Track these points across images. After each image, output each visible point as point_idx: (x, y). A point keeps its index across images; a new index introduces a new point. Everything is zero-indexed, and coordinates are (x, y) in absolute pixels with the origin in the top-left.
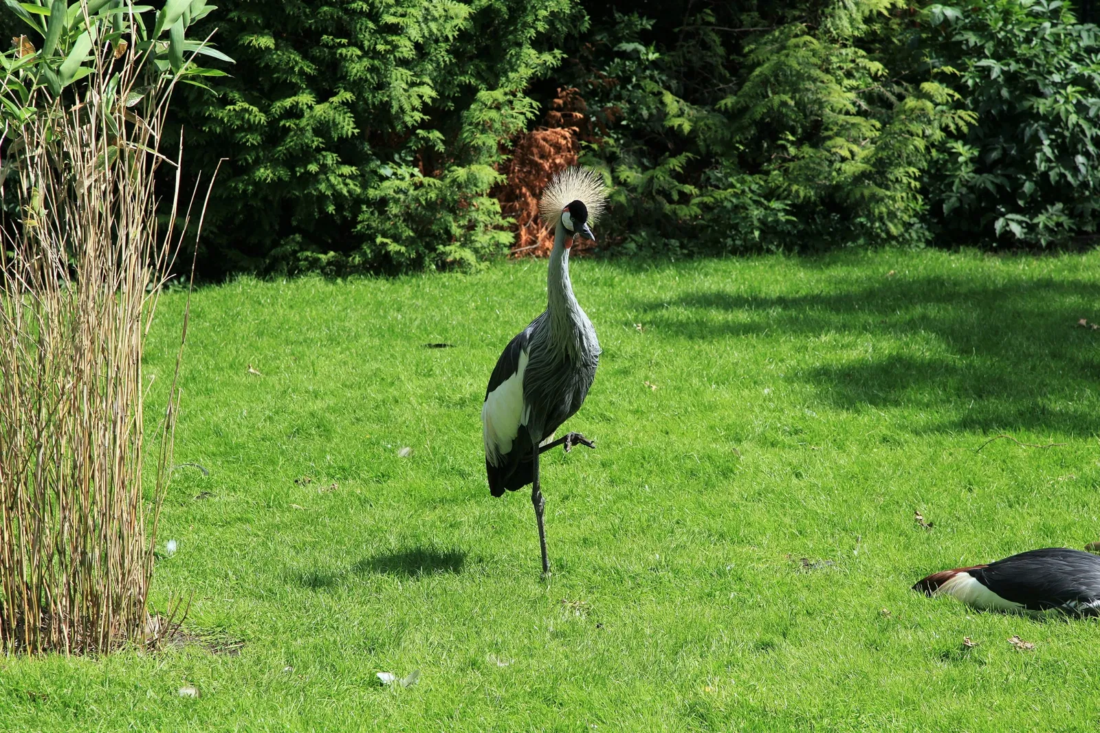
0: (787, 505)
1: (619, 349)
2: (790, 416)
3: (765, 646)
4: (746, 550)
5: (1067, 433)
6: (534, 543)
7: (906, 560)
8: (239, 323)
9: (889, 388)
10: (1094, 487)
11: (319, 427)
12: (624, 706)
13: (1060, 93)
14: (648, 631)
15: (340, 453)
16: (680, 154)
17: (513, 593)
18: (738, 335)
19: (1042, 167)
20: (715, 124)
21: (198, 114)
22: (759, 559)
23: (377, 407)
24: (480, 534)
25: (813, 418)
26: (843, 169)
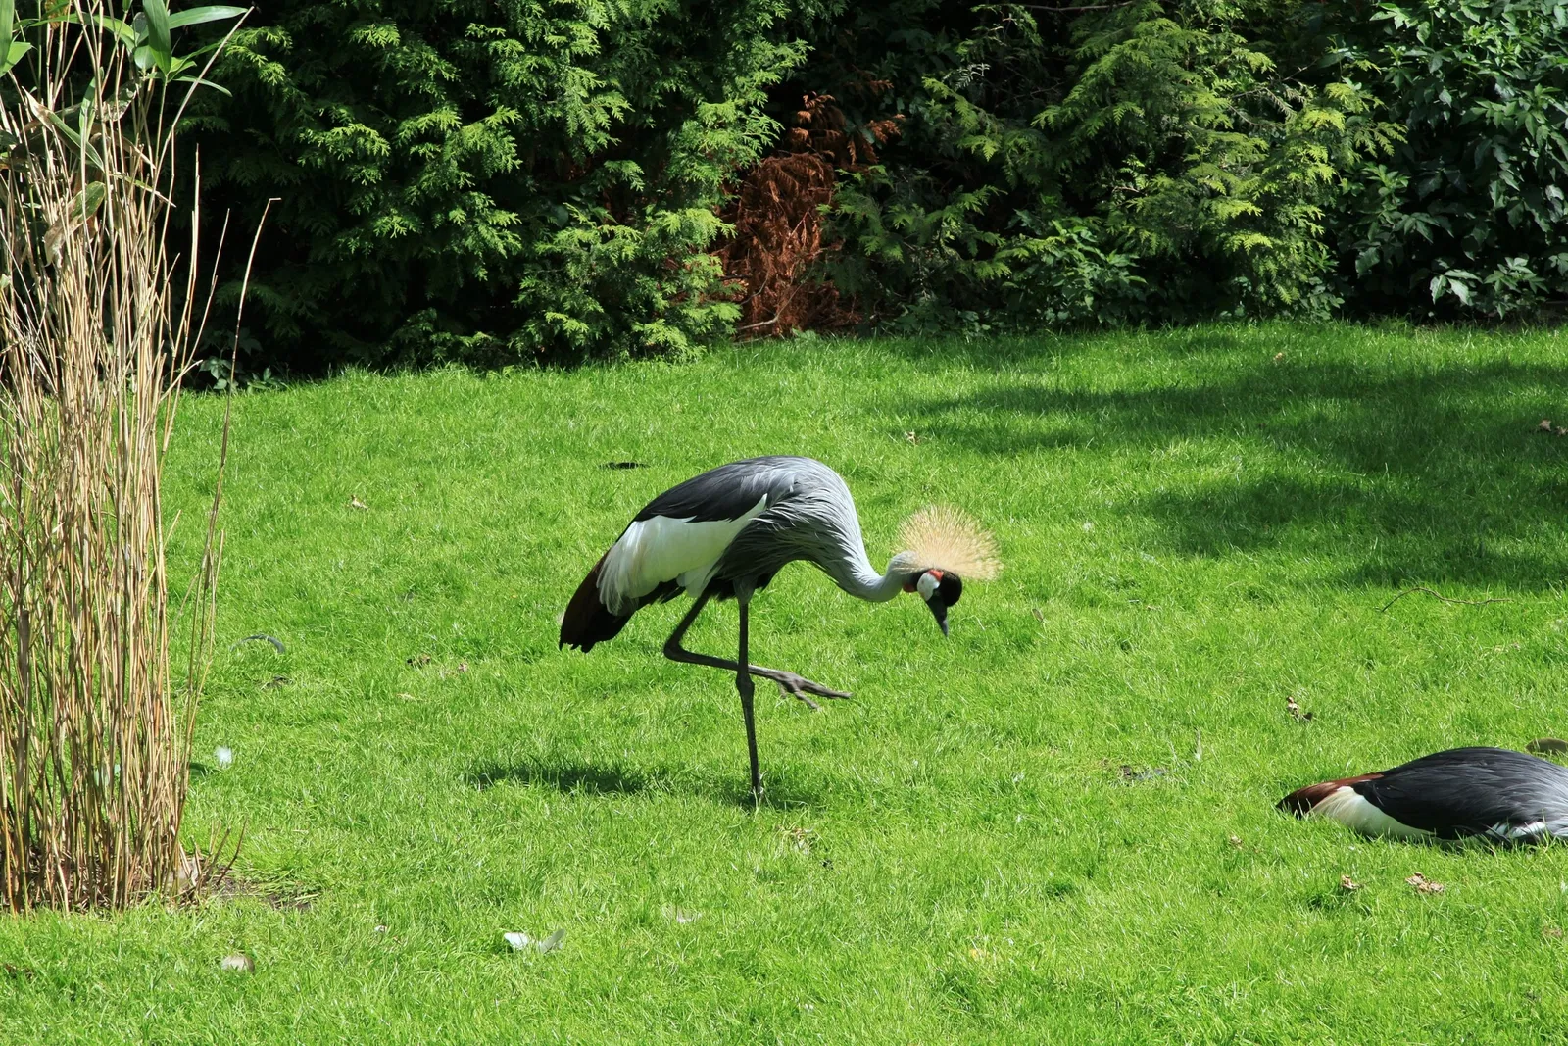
0: (1107, 689)
1: (881, 468)
2: (1117, 563)
3: (1060, 890)
4: (1043, 753)
5: (1512, 585)
6: (743, 746)
7: (1270, 768)
8: (342, 436)
9: (1263, 520)
10: (1546, 659)
11: (445, 583)
12: (853, 978)
13: (1524, 95)
14: (895, 871)
15: (473, 620)
16: (980, 188)
17: (707, 818)
18: (1052, 446)
19: (1499, 203)
20: (1030, 145)
21: (289, 138)
22: (1062, 767)
23: (529, 554)
24: (667, 734)
25: (1151, 565)
26: (1214, 208)
